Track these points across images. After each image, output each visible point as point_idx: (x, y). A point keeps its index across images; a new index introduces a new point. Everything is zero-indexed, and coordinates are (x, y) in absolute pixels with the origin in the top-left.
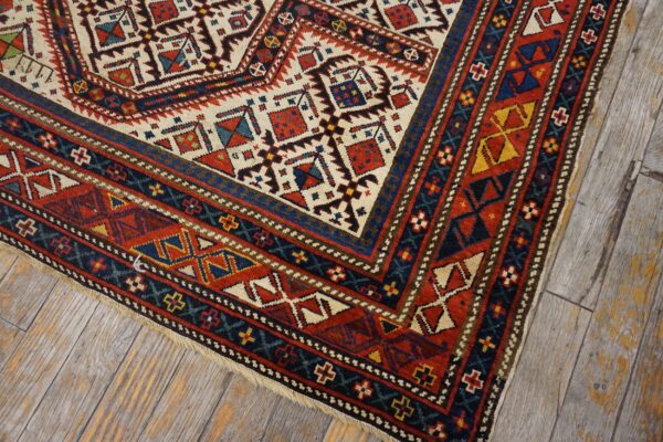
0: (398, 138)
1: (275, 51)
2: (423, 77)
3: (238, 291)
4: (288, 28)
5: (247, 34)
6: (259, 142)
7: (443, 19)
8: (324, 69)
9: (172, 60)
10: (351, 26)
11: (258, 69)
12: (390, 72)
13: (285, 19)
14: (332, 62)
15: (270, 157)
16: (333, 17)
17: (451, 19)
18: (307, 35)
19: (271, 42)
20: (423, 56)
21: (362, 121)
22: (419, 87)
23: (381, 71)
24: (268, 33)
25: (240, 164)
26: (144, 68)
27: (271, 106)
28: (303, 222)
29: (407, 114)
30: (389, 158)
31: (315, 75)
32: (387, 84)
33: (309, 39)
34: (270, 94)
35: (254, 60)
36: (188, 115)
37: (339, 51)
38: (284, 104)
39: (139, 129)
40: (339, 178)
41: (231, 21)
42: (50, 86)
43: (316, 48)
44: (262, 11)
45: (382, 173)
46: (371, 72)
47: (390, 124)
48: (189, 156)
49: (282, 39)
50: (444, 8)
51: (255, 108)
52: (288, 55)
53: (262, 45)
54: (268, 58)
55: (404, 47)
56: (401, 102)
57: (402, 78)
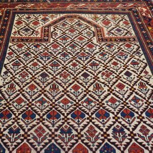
0: (14, 27)
1: (45, 32)
2: (12, 37)
3: (32, 5)
4: (44, 36)
5: (52, 32)
6: (40, 19)
7: (10, 49)
8: (33, 32)
9: (64, 25)
10: (31, 41)
11: (47, 28)
12: (19, 36)
13: (46, 38)
14: (32, 34)
15: (36, 18)
16: (36, 41)
17: (8, 49)
18: (40, 36)
19: (47, 33)
20: (13, 41)
21: (22, 27)
22: (12, 35)
23: (21, 35)
24: (48, 34)
25: (41, 16)
26: (68, 22)
27: (41, 24)
28: (26, 13)
29: (13, 31)
30: (14, 24)
31: (34, 31)
32: (19, 34)
33: (39, 36)
34: (42, 26)
35: (48, 29)
36: (55, 19)
37: (32, 36)
38: (38, 25)
39: (62, 15)
40: (23, 19)
41: (57, 34)
42: (83, 15)
43: (37, 35)
44: (52, 38)
45: (15, 22)
46: (23, 35)
47: (16, 29)
48: (51, 15)
49: (44, 34)
50: (11, 51)
51: (43, 23)
52: (42, 32)
53: (48, 32)
54: (46, 31)
55: (18, 41)
56: (15, 32)
57: (16, 36)
